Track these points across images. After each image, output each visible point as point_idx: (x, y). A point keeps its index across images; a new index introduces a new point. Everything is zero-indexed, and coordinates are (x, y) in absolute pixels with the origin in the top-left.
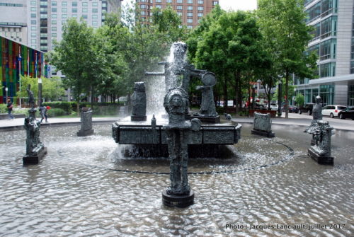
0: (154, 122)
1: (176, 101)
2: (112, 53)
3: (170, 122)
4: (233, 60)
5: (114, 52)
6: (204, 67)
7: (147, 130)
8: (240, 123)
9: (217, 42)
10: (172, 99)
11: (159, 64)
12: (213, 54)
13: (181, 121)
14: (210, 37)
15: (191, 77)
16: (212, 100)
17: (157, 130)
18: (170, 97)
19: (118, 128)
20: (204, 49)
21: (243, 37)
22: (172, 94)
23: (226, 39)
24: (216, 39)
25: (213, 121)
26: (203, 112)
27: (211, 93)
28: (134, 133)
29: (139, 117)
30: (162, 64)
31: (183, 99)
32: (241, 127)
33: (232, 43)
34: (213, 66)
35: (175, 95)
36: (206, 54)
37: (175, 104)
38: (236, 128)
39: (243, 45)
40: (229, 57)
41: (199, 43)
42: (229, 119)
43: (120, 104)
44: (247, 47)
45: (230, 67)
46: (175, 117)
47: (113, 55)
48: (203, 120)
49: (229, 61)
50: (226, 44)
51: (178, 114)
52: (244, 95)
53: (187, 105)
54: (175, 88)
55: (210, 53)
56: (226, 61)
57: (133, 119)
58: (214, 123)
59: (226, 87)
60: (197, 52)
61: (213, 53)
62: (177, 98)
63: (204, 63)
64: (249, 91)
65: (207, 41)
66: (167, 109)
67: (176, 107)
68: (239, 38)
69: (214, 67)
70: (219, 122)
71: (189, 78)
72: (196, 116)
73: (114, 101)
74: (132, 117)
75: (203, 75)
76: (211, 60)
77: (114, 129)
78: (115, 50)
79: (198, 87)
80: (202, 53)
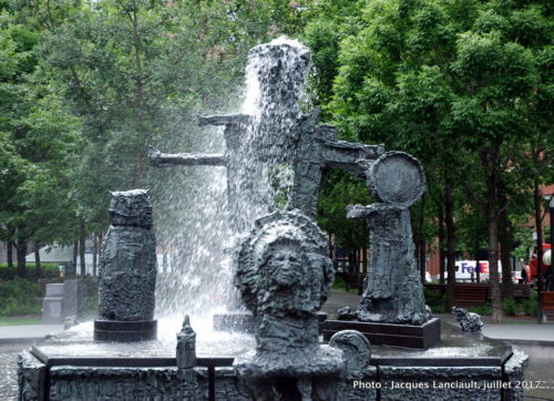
0: (186, 344)
1: (286, 264)
2: (15, 81)
3: (262, 349)
4: (474, 101)
5: (25, 76)
6: (365, 134)
7: (161, 376)
8: (519, 343)
9: (413, 36)
10: (268, 258)
11: (204, 122)
12: (401, 85)
13: (305, 342)
14: (391, 19)
15: (327, 170)
16: (410, 256)
17: (199, 377)
18: (260, 248)
19: (46, 370)
20: (363, 66)
21: (516, 15)
22: (270, 239)
23: (449, 27)
24: (411, 24)
25: (414, 338)
26: (375, 305)
27: (405, 230)
28: (107, 388)
29: (128, 326)
30: (214, 121)
31: (312, 256)
32: (525, 364)
33: (469, 41)
34: (400, 127)
35: (282, 242)
36: (372, 84)
37: (280, 278)
38: (509, 367)
39: (512, 46)
40: (460, 92)
41: (345, 43)
42: (475, 329)
43: (42, 274)
44: (528, 53)
45: (462, 128)
46: (282, 329)
47: (23, 88)
48: (378, 336)
49: (460, 106)
50: (446, 47)
51: (293, 315)
52: (517, 236)
53: (326, 280)
54: (278, 216)
55: (389, 79)
56: (448, 108)
57: (104, 333)
58: (422, 346)
59: (449, 206)
60: (338, 79)
61: (402, 80)
62: (287, 252)
63: (363, 119)
64: (539, 222)
65: (377, 32)
66: (248, 296)
67: (283, 290)
68: (499, 19)
69: (402, 131)
70: (438, 343)
71: (317, 175)
72: (347, 320)
73: (22, 259)
74: (97, 325)
75: (372, 164)
76: (391, 107)
77: (24, 375)
78: (28, 67)
79: (354, 211)
80: (356, 81)
